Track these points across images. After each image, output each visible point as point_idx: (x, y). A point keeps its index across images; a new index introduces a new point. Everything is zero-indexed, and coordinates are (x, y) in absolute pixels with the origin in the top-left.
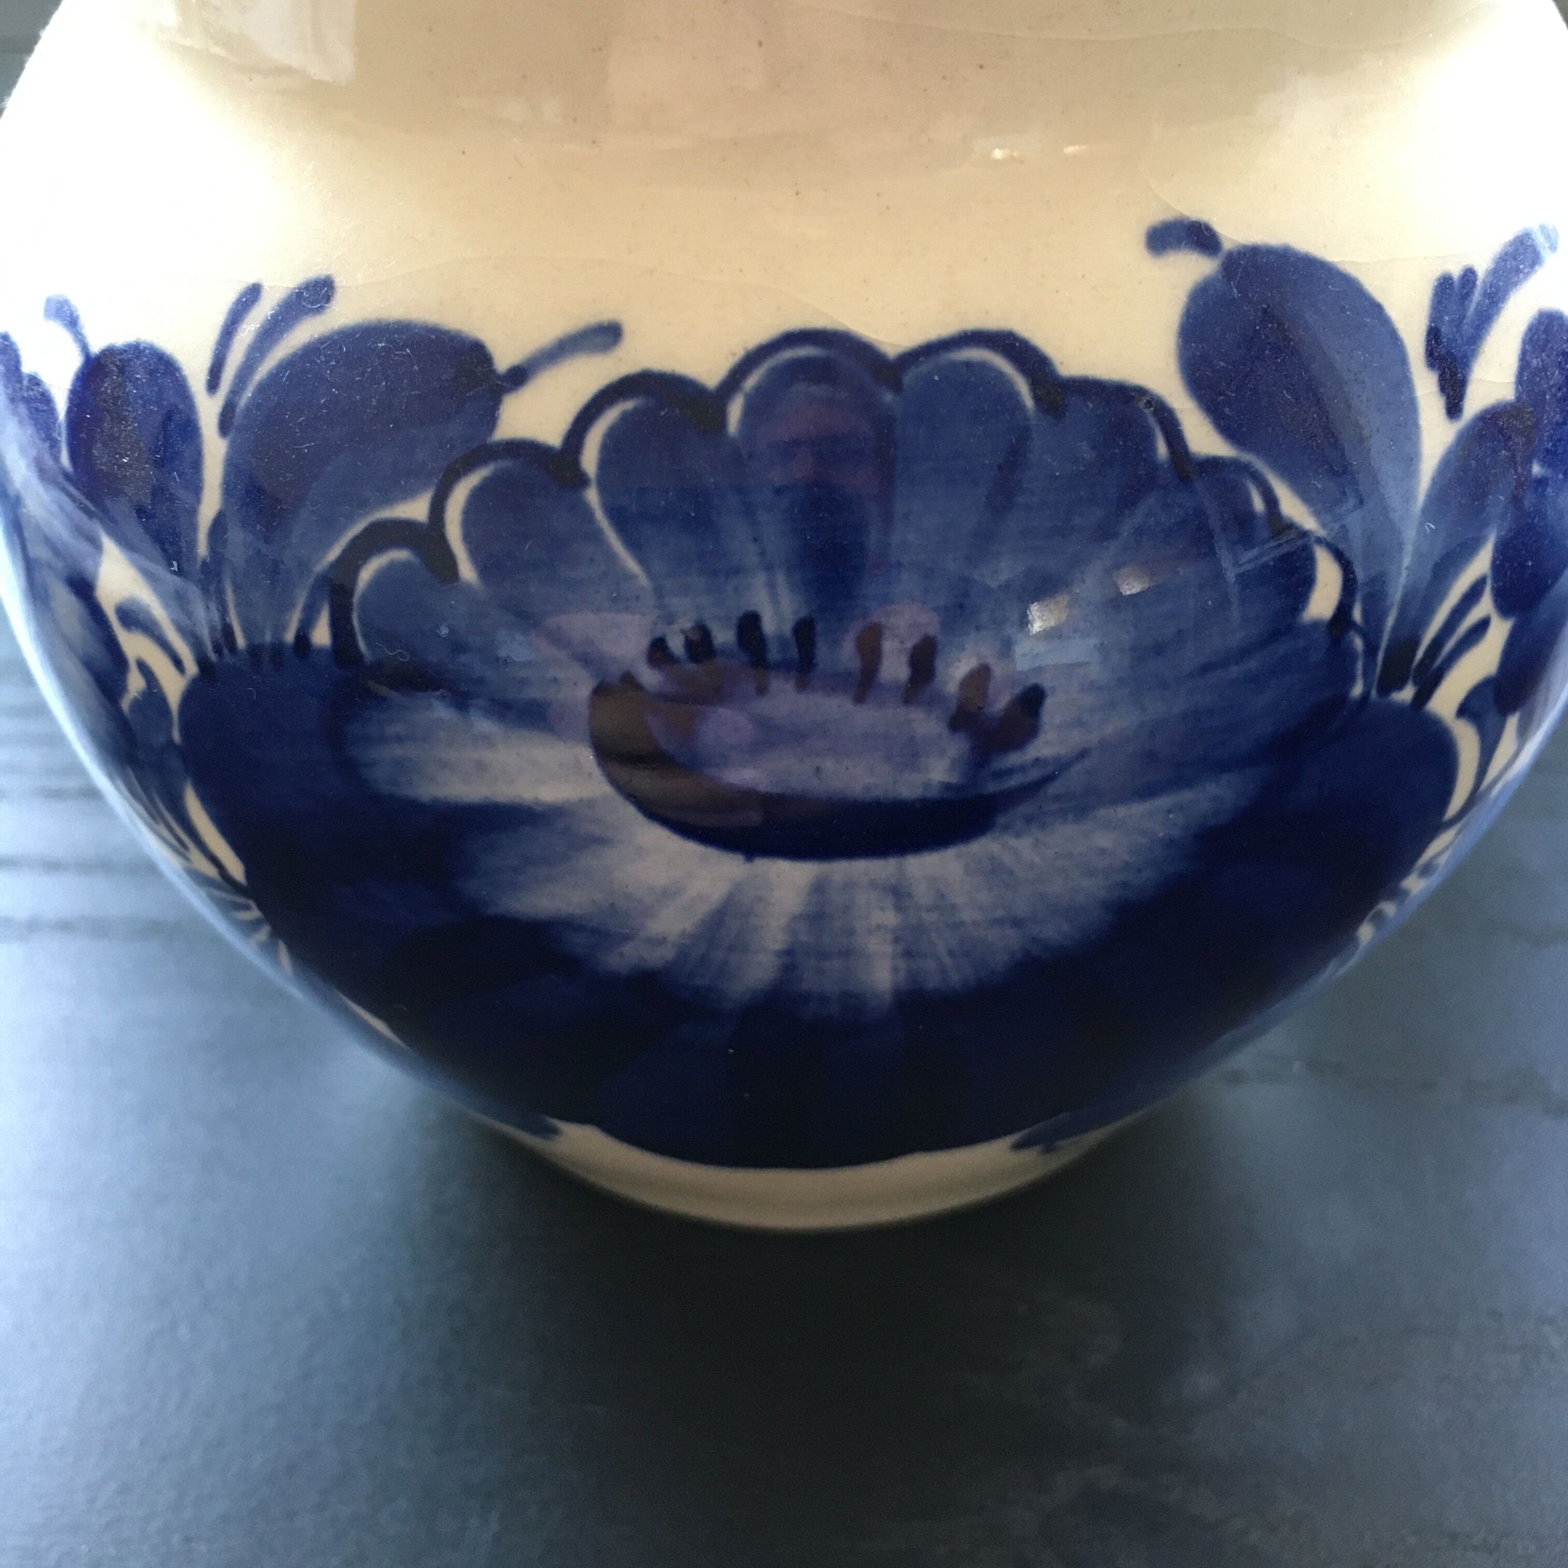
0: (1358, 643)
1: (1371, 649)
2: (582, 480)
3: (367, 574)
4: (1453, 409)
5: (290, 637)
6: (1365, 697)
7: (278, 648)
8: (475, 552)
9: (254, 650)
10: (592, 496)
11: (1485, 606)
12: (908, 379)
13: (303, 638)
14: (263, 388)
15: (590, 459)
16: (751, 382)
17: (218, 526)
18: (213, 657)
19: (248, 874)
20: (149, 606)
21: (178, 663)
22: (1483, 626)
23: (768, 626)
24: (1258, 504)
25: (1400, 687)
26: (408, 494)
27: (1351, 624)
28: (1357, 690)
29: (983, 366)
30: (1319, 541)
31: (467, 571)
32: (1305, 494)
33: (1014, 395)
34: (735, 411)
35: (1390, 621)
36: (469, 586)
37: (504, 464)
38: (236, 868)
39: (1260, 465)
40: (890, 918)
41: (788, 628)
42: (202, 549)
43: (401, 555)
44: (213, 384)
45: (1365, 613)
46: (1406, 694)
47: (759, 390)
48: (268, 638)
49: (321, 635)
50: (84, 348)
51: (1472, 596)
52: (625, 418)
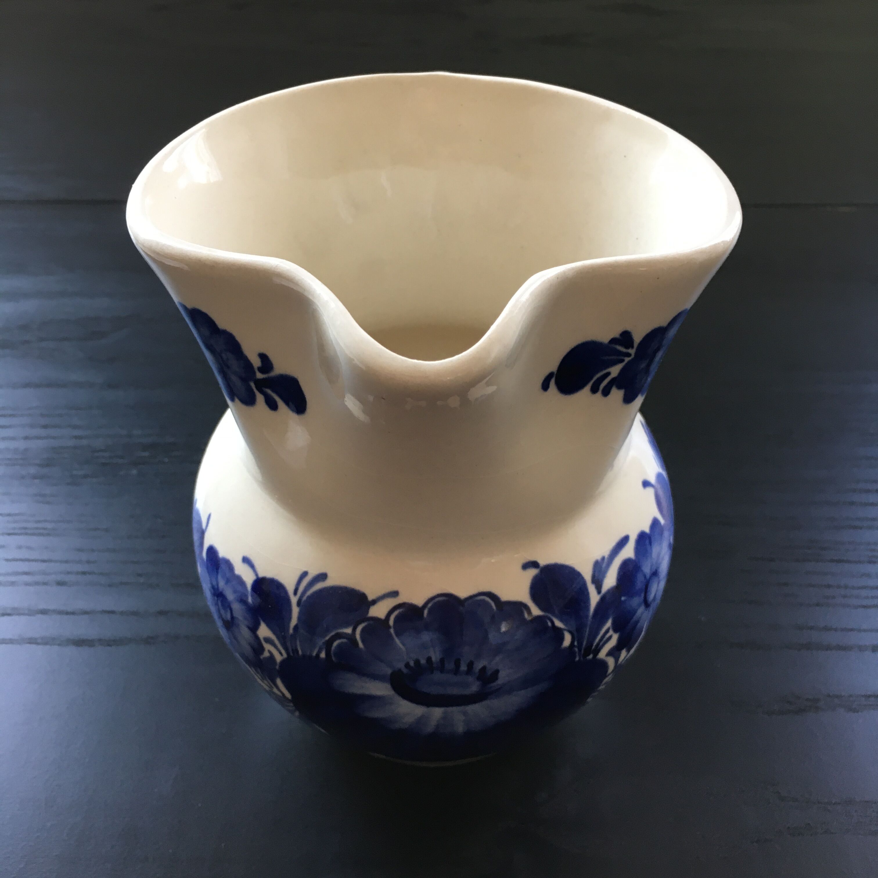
0: (576, 649)
1: (580, 650)
2: (389, 627)
3: (335, 644)
4: (599, 592)
5: (314, 654)
6: (579, 660)
7: (310, 657)
8: (363, 641)
9: (304, 656)
10: (392, 631)
11: (611, 632)
12: (466, 604)
13: (318, 655)
14: (309, 597)
15: (391, 622)
16: (430, 605)
17: (296, 628)
18: (292, 654)
19: (292, 697)
20: (274, 640)
21: (281, 654)
22: (610, 637)
23: (434, 659)
24: (550, 624)
25: (589, 655)
26: (347, 627)
27: (575, 646)
28: (577, 659)
29: (484, 600)
30: (565, 630)
31: (361, 645)
32: (561, 620)
33: (491, 606)
34: (426, 612)
35: (585, 643)
36: (361, 649)
37: (371, 622)
38: (288, 695)
39: (550, 615)
40: (462, 718)
41: (438, 660)
42: (291, 631)
43: (344, 640)
44: (295, 593)
45: (578, 643)
46: (591, 657)
47: (431, 607)
48: (308, 654)
49: (323, 655)
50: (257, 575)
51: (607, 631)
52: (400, 613)
